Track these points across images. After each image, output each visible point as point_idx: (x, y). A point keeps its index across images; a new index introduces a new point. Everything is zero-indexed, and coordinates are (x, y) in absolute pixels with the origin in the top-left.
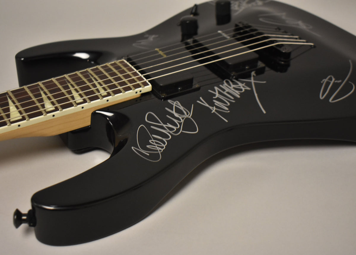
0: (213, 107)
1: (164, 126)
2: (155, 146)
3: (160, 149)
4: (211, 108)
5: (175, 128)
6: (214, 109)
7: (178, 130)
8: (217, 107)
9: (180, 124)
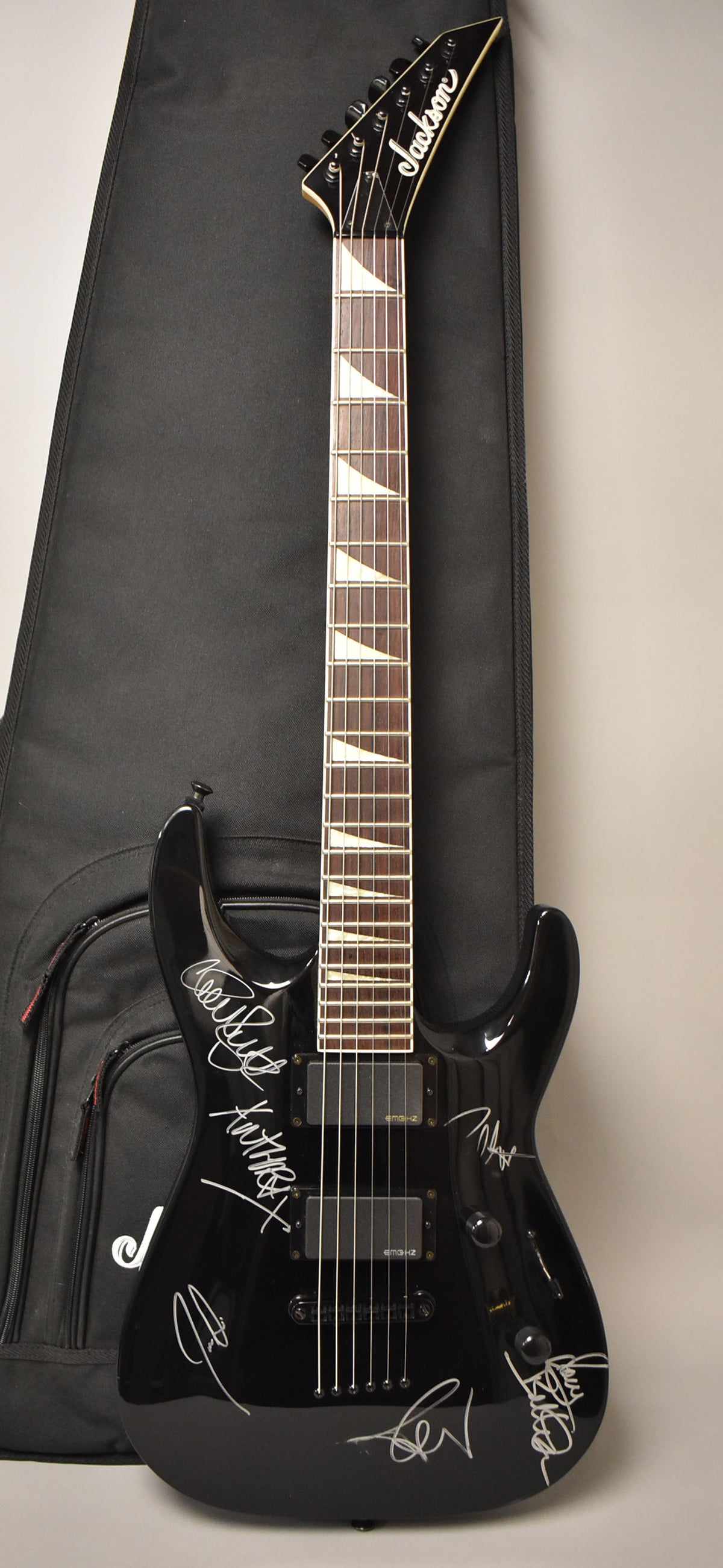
0: (246, 1116)
1: (240, 1025)
2: (210, 990)
3: (201, 994)
4: (247, 1112)
5: (230, 1036)
6: (243, 1114)
7: (225, 1039)
8: (243, 1122)
9: (235, 1049)
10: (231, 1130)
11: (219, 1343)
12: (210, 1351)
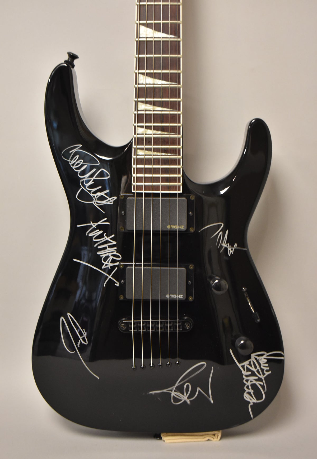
0: (96, 226)
1: (92, 179)
2: (77, 161)
3: (72, 163)
4: (96, 224)
5: (87, 185)
6: (94, 225)
7: (84, 186)
8: (94, 229)
9: (90, 191)
10: (88, 234)
11: (83, 342)
12: (79, 346)
